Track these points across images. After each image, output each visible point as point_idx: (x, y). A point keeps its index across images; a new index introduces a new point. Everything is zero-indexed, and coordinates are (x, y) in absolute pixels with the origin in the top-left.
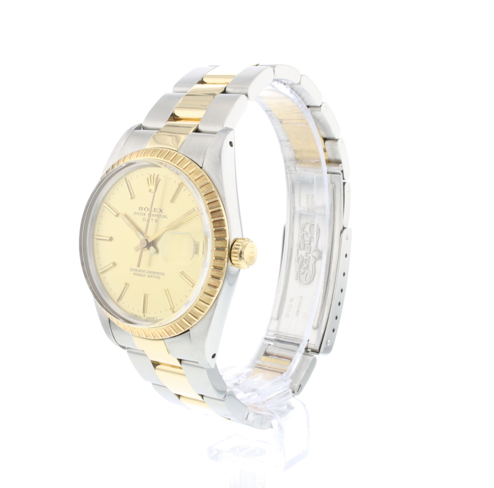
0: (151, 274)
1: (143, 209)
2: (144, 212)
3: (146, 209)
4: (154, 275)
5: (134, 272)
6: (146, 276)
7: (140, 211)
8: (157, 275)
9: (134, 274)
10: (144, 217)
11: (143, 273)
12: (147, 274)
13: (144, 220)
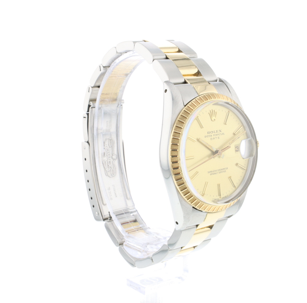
0: (220, 171)
1: (210, 133)
2: (210, 134)
3: (212, 132)
4: (222, 171)
5: (211, 173)
6: (218, 173)
7: (209, 134)
8: (224, 170)
9: (211, 174)
10: (211, 137)
11: (216, 172)
12: (218, 172)
13: (211, 139)
